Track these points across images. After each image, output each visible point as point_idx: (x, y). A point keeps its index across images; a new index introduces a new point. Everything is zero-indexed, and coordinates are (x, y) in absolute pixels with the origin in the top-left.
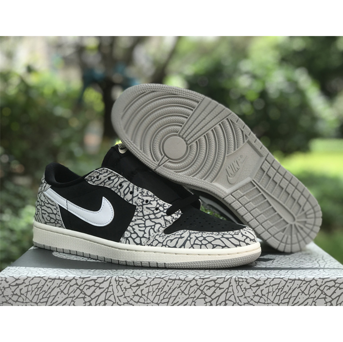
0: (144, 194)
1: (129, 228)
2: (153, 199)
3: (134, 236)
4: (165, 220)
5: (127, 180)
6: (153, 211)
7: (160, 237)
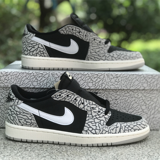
0: (91, 104)
1: (86, 125)
3: (91, 129)
4: (105, 118)
6: (98, 113)
7: (105, 128)
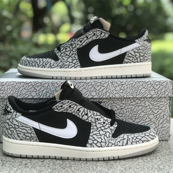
1: (90, 137)
2: (101, 117)
3: (95, 142)
4: (110, 129)
5: (82, 107)
6: (103, 125)
7: (112, 140)
